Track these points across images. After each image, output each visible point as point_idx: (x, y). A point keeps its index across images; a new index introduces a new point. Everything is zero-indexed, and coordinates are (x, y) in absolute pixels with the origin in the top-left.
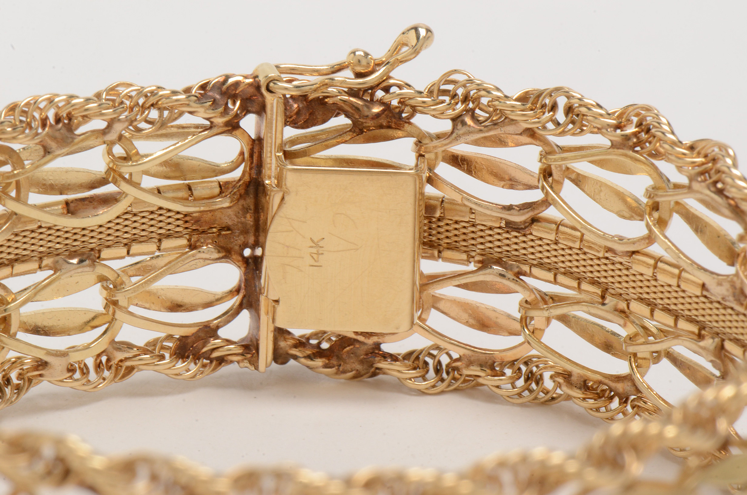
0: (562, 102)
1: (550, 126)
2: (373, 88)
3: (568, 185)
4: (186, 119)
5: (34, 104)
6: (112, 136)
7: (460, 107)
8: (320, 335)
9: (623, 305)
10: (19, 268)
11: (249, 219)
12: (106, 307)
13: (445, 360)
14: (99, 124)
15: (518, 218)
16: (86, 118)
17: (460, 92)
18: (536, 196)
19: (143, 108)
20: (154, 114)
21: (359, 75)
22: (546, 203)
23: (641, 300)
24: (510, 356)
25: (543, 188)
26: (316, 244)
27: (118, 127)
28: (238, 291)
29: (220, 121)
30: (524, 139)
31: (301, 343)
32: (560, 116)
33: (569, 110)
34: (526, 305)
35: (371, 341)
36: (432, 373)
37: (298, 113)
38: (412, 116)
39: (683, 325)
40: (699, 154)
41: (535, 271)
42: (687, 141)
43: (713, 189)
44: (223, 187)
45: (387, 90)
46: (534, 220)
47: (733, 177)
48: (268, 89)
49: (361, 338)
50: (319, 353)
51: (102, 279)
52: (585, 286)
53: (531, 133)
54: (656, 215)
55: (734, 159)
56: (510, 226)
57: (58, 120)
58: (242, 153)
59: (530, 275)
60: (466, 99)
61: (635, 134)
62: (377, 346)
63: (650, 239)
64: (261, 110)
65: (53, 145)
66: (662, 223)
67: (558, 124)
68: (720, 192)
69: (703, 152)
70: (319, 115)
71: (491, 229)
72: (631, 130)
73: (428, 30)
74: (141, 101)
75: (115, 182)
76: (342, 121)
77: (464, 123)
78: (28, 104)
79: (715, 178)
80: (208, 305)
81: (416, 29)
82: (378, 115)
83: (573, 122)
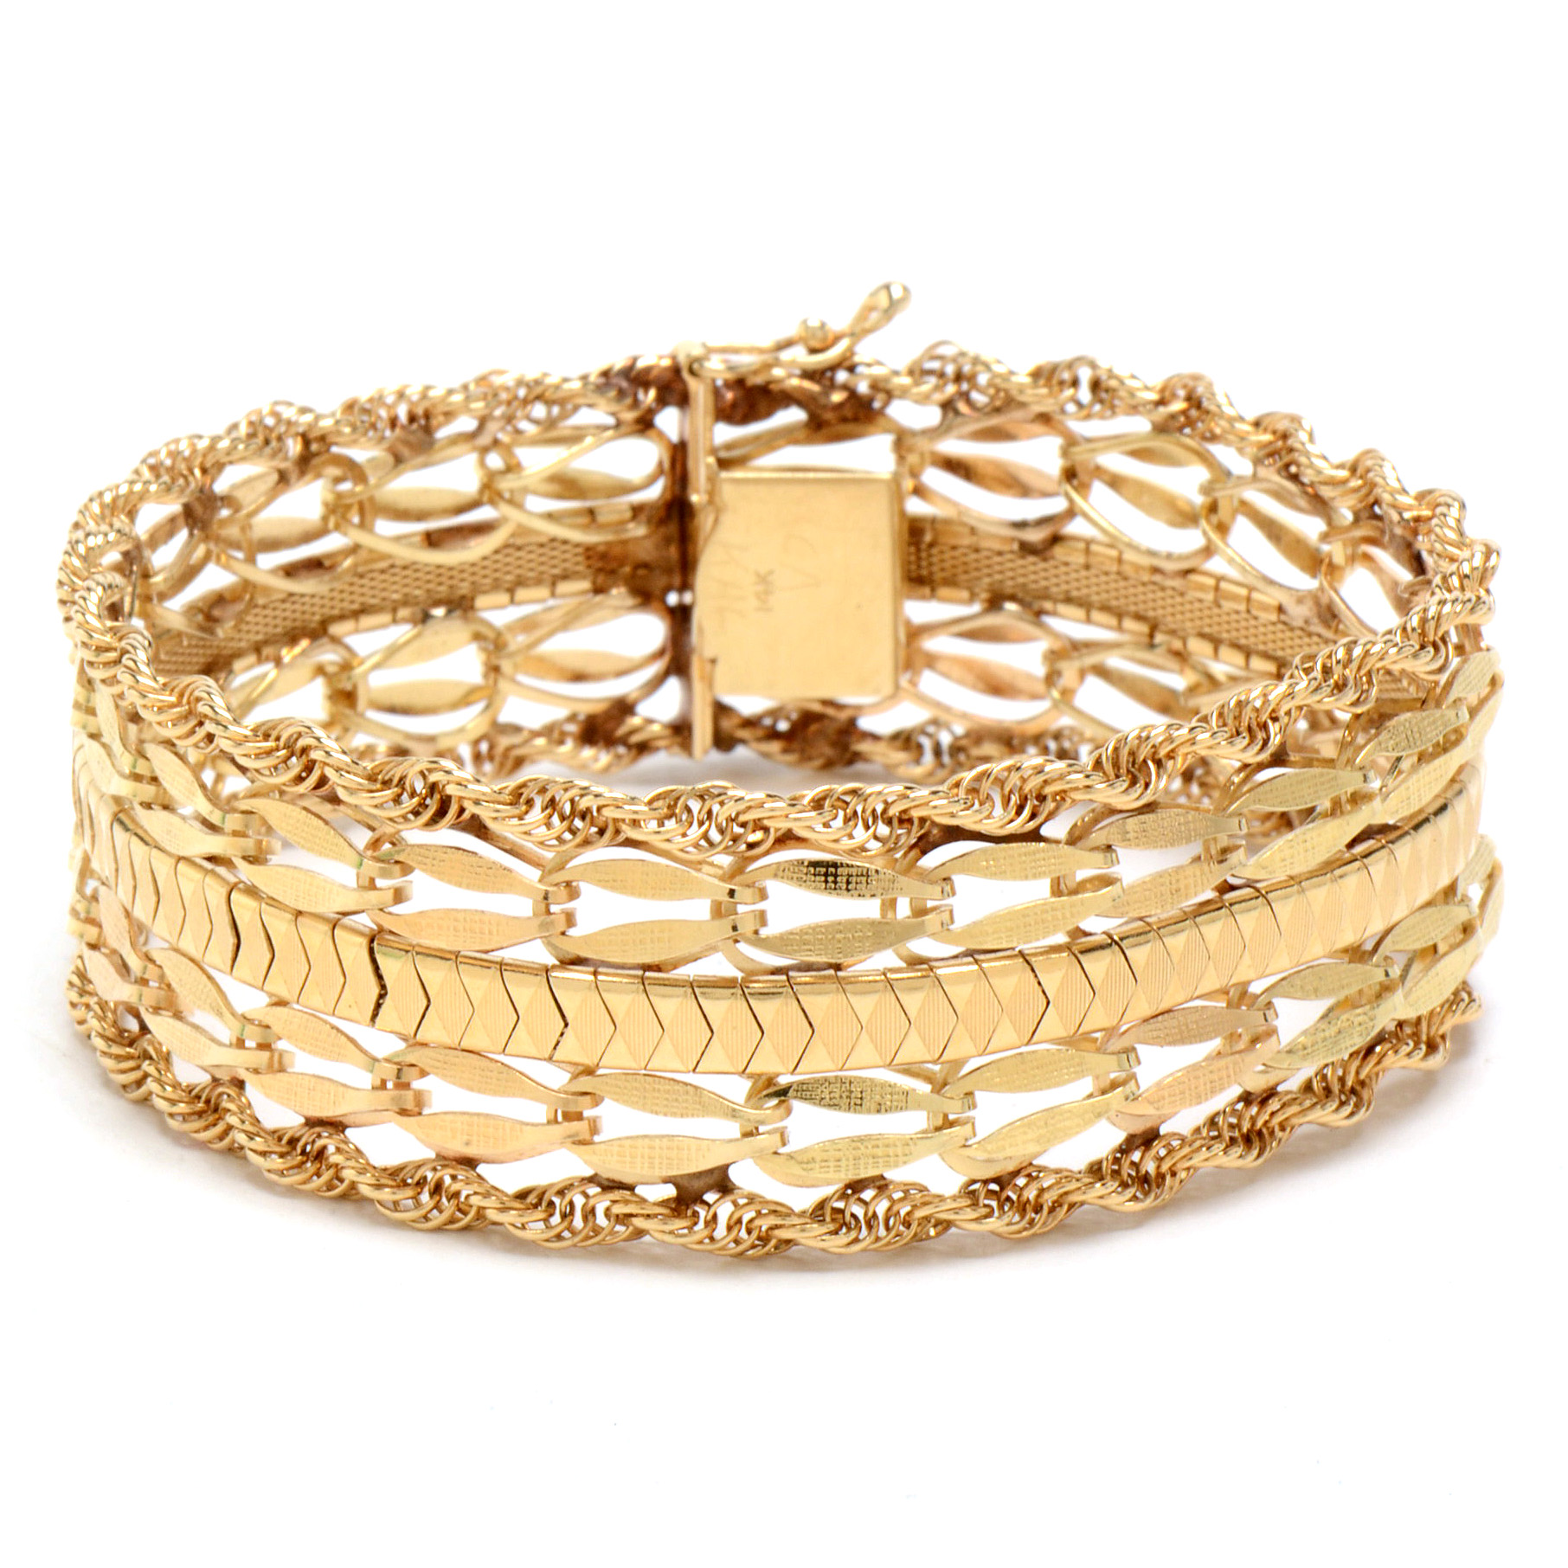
0: (1085, 375)
1: (1071, 408)
2: (834, 368)
3: (1099, 489)
4: (585, 417)
5: (379, 400)
6: (484, 440)
7: (951, 389)
8: (775, 713)
9: (1177, 644)
10: (366, 621)
11: (673, 552)
12: (486, 676)
13: (945, 739)
14: (466, 424)
15: (1035, 536)
16: (449, 415)
17: (950, 370)
18: (1057, 505)
19: (526, 402)
20: (539, 411)
21: (813, 351)
22: (1071, 513)
23: (1202, 636)
24: (1032, 729)
25: (1067, 496)
26: (763, 579)
27: (492, 427)
28: (660, 654)
29: (630, 416)
30: (1037, 428)
31: (750, 723)
32: (1085, 394)
33: (1096, 385)
34: (1053, 657)
35: (843, 716)
36: (928, 758)
37: (734, 405)
38: (886, 404)
39: (1257, 664)
40: (1265, 430)
41: (1062, 608)
42: (1251, 416)
43: (1283, 474)
44: (637, 510)
45: (851, 369)
46: (1056, 539)
47: (1307, 454)
48: (692, 372)
49: (830, 711)
50: (773, 735)
51: (477, 637)
52: (1129, 624)
53: (1045, 419)
54: (1214, 519)
55: (1311, 435)
56: (1027, 549)
57: (412, 418)
58: (660, 464)
59: (1054, 614)
60: (958, 377)
61: (1184, 412)
62: (852, 722)
63: (1208, 551)
64: (683, 400)
65: (405, 451)
66: (1223, 529)
67: (1080, 405)
68: (1295, 478)
69: (1270, 428)
70: (762, 406)
71: (1000, 553)
72: (1178, 406)
73: (906, 289)
74: (522, 393)
75: (492, 502)
76: (793, 415)
77: (957, 413)
78: (371, 400)
79: (1286, 459)
80: (621, 673)
81: (887, 287)
82: (840, 406)
83: (1101, 401)
